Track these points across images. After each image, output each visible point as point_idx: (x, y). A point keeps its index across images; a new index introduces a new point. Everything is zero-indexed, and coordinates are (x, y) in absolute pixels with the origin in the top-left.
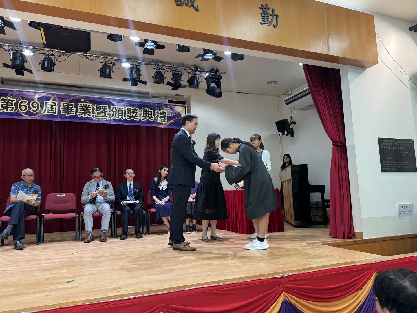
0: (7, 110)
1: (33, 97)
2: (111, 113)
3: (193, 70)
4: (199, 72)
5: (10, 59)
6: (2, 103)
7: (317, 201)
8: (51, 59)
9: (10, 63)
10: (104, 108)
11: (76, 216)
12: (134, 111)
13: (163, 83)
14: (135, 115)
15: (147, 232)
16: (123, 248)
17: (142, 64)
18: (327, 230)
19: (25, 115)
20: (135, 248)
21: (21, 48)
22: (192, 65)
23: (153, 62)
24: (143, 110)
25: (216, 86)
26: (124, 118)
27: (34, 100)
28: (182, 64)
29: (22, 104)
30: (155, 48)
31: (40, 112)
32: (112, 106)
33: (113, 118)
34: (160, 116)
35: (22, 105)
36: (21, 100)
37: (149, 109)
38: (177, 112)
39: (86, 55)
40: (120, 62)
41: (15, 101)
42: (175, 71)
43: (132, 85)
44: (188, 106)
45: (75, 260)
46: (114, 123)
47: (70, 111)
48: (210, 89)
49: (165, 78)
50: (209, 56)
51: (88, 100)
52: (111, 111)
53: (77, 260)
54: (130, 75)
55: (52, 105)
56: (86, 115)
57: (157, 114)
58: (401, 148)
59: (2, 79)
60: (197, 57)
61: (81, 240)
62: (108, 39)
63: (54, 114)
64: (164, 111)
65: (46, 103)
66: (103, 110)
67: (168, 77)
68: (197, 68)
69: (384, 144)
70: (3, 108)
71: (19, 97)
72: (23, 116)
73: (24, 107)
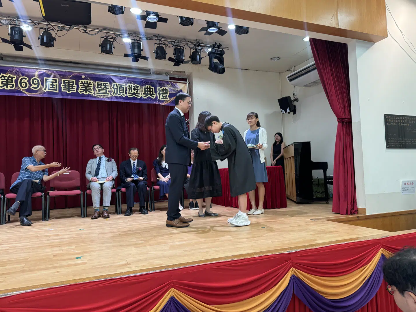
0: (7, 87)
1: (33, 74)
2: (112, 90)
3: (195, 45)
4: (201, 47)
5: (8, 33)
6: (2, 79)
7: (319, 178)
8: (50, 34)
9: (8, 38)
10: (106, 85)
11: (81, 194)
12: (136, 89)
13: (165, 59)
14: (137, 92)
15: (152, 209)
16: (129, 224)
17: (144, 40)
18: (330, 206)
19: (25, 92)
20: (140, 224)
21: (19, 22)
22: (194, 40)
23: (155, 37)
24: (144, 87)
25: (218, 62)
26: (126, 95)
27: (34, 76)
28: (184, 39)
29: (23, 81)
30: (158, 22)
31: (41, 89)
32: (113, 83)
33: (115, 95)
34: (162, 93)
36: (21, 77)
37: (151, 86)
38: (179, 89)
39: (86, 29)
40: (121, 37)
41: (15, 78)
42: (177, 46)
43: (133, 61)
44: (190, 83)
45: (82, 236)
46: (116, 100)
47: (71, 88)
48: (213, 65)
49: (167, 53)
50: (213, 30)
51: (88, 77)
52: (113, 88)
53: (84, 236)
54: (131, 51)
55: (52, 82)
56: (88, 92)
57: (159, 91)
58: (406, 124)
59: (1, 55)
60: (200, 31)
61: (87, 217)
62: (109, 12)
63: (55, 91)
64: (165, 89)
65: (46, 80)
66: (104, 87)
67: (170, 52)
68: (200, 43)
69: (390, 120)
70: (4, 85)
71: (19, 74)
72: (23, 93)
73: (24, 84)
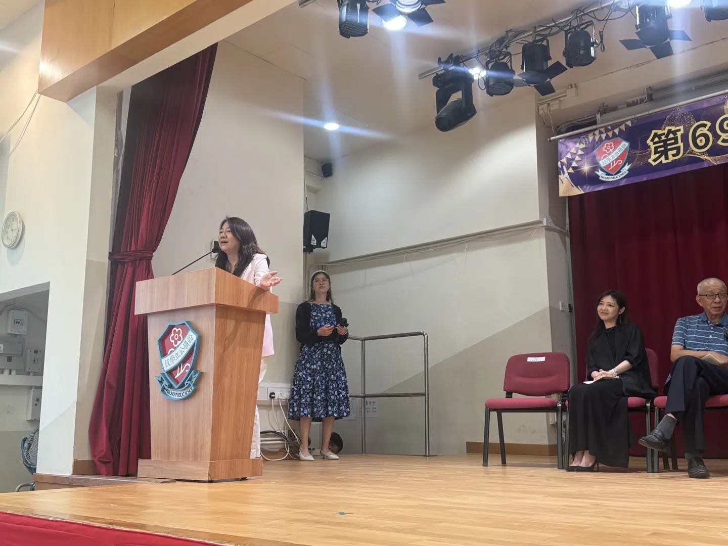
0: (667, 158)
1: (719, 108)
6: (654, 143)
9: (636, 36)
19: (707, 158)
27: (724, 114)
29: (698, 133)
35: (697, 135)
36: (693, 125)
41: (682, 132)
70: (659, 154)
71: (689, 119)
72: (703, 161)
73: (703, 138)
